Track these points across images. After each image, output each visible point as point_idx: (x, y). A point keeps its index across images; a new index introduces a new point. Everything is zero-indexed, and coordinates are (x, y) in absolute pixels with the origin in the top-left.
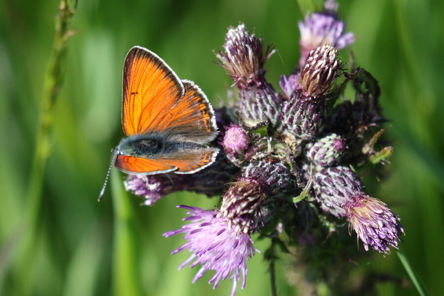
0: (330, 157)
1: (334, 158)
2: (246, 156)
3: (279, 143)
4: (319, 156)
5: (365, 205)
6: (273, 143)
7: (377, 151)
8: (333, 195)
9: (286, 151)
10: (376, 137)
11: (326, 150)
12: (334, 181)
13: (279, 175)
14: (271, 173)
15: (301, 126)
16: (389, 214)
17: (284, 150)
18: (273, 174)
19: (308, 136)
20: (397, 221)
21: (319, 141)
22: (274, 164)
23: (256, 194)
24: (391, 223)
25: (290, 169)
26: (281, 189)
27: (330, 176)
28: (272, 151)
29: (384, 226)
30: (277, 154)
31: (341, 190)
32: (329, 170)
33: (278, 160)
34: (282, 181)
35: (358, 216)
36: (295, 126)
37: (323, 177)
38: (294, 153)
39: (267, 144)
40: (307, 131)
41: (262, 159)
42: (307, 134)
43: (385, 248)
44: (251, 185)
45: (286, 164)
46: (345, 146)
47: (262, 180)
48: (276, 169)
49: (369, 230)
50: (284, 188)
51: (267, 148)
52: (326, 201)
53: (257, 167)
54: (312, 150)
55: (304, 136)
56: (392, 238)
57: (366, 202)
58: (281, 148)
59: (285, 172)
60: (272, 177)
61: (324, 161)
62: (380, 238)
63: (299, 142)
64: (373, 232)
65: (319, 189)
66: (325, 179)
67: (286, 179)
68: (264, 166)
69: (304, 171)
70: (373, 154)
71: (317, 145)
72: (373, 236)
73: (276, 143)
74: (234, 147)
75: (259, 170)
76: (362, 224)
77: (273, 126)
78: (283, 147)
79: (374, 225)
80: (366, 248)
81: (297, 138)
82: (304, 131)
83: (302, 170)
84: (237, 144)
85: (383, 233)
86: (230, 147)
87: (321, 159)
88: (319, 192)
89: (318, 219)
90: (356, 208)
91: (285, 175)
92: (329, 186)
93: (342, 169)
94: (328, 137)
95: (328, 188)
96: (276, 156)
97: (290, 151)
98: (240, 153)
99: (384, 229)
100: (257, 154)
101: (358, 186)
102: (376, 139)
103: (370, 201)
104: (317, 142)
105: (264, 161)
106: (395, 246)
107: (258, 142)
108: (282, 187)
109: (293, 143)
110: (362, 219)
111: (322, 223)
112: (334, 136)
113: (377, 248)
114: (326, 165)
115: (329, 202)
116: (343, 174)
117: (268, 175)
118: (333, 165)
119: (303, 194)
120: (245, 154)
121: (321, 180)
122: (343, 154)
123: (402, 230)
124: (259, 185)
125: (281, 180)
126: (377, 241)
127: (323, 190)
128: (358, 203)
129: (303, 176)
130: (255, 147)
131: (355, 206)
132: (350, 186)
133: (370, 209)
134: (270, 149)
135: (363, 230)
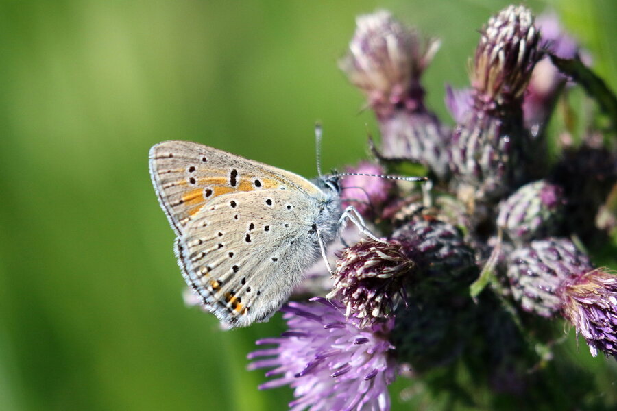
0: (534, 217)
1: (543, 219)
2: (385, 212)
4: (516, 219)
5: (591, 280)
8: (538, 276)
11: (526, 205)
12: (542, 255)
13: (441, 241)
14: (428, 236)
15: (481, 162)
18: (430, 238)
19: (495, 181)
22: (434, 226)
25: (464, 236)
27: (535, 250)
34: (448, 252)
35: (576, 294)
36: (471, 164)
40: (492, 172)
41: (412, 218)
42: (493, 177)
45: (457, 229)
46: (562, 199)
48: (437, 232)
49: (594, 313)
50: (452, 266)
51: (422, 199)
52: (528, 289)
54: (505, 211)
55: (489, 182)
58: (448, 205)
59: (454, 239)
60: (428, 242)
61: (524, 227)
63: (480, 194)
65: (516, 272)
66: (526, 255)
67: (456, 250)
71: (511, 200)
73: (440, 195)
76: (583, 305)
78: (451, 203)
81: (477, 189)
83: (487, 246)
87: (519, 225)
88: (516, 277)
91: (454, 243)
92: (533, 262)
95: (530, 266)
97: (465, 209)
100: (404, 209)
105: (415, 219)
108: (447, 261)
109: (469, 198)
115: (532, 289)
117: (422, 239)
119: (486, 275)
122: (558, 214)
125: (445, 249)
127: (523, 270)
128: (579, 279)
129: (488, 253)
131: (575, 284)
132: (567, 259)
135: (586, 315)
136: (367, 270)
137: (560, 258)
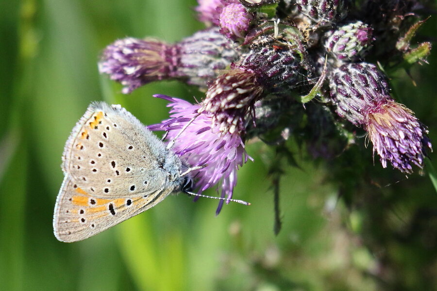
0: (351, 49)
1: (357, 51)
2: (246, 39)
3: (289, 28)
4: (339, 47)
5: (387, 111)
6: (281, 27)
7: (413, 48)
8: (350, 97)
9: (297, 38)
10: (413, 30)
11: (347, 39)
12: (354, 80)
13: (284, 66)
14: (275, 63)
15: (317, 8)
16: (414, 124)
17: (294, 36)
18: (276, 64)
19: (326, 20)
20: (423, 133)
21: (340, 28)
22: (280, 53)
23: (250, 85)
24: (415, 136)
25: (300, 60)
26: (286, 85)
27: (350, 73)
28: (280, 36)
29: (407, 138)
30: (285, 41)
31: (362, 92)
32: (350, 67)
33: (286, 48)
34: (288, 74)
35: (376, 123)
36: (310, 7)
37: (342, 74)
38: (307, 41)
39: (273, 28)
40: (324, 15)
41: (265, 45)
42: (325, 18)
43: (406, 166)
44: (245, 75)
45: (295, 54)
46: (373, 37)
47: (260, 70)
48: (282, 59)
49: (387, 141)
50: (290, 84)
51: (273, 32)
52: (342, 103)
53: (258, 55)
54: (331, 40)
55: (321, 20)
56: (415, 154)
57: (389, 107)
58: (290, 34)
59: (293, 63)
60: (274, 68)
61: (344, 54)
62: (399, 152)
63: (314, 28)
64: (392, 144)
65: (335, 88)
66: (343, 77)
67: (294, 72)
68: (267, 54)
69: (319, 65)
70: (409, 51)
71: (337, 33)
72: (392, 149)
73: (286, 27)
74: (231, 27)
75: (259, 58)
76: (380, 134)
77: (287, 7)
78: (293, 33)
79: (394, 135)
80: (384, 164)
81: (313, 23)
82: (321, 15)
83: (317, 63)
84: (234, 23)
85: (404, 147)
86: (227, 27)
87: (340, 52)
88: (334, 92)
89: (334, 127)
90: (375, 115)
91: (293, 67)
92: (347, 84)
93: (367, 66)
94: (352, 25)
95: (346, 88)
96: (285, 43)
97: (303, 38)
98: (238, 35)
99: (405, 142)
100: (260, 38)
101: (384, 88)
102: (414, 32)
103: (394, 106)
104: (338, 29)
105: (267, 47)
106: (419, 163)
107: (262, 24)
108: (287, 81)
109: (307, 29)
110: (380, 127)
111: (339, 132)
112: (359, 23)
113: (396, 165)
114: (346, 59)
115: (345, 105)
116: (366, 72)
117: (270, 65)
118: (356, 60)
119: (313, 92)
120: (245, 37)
121: (338, 77)
122: (369, 48)
123: (430, 146)
124: (255, 75)
125: (286, 72)
126: (397, 156)
127: (339, 89)
128: (379, 108)
129: (317, 70)
130: (258, 30)
131: (376, 111)
132: (372, 87)
133: (391, 116)
134: (277, 34)
135: (381, 141)
136: (229, 103)
137: (367, 85)
